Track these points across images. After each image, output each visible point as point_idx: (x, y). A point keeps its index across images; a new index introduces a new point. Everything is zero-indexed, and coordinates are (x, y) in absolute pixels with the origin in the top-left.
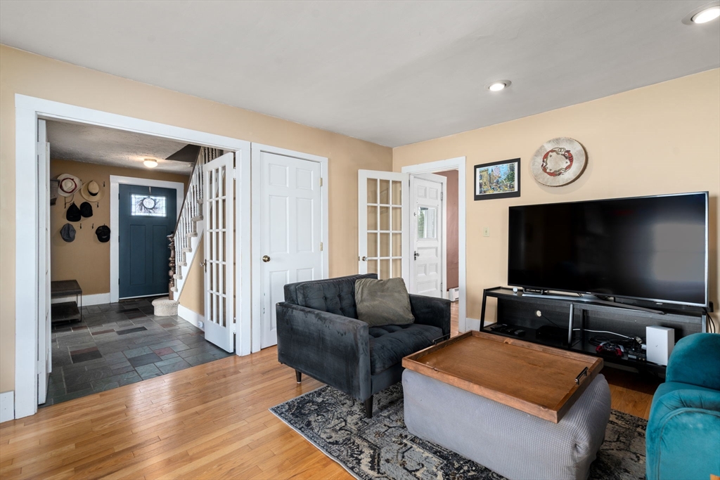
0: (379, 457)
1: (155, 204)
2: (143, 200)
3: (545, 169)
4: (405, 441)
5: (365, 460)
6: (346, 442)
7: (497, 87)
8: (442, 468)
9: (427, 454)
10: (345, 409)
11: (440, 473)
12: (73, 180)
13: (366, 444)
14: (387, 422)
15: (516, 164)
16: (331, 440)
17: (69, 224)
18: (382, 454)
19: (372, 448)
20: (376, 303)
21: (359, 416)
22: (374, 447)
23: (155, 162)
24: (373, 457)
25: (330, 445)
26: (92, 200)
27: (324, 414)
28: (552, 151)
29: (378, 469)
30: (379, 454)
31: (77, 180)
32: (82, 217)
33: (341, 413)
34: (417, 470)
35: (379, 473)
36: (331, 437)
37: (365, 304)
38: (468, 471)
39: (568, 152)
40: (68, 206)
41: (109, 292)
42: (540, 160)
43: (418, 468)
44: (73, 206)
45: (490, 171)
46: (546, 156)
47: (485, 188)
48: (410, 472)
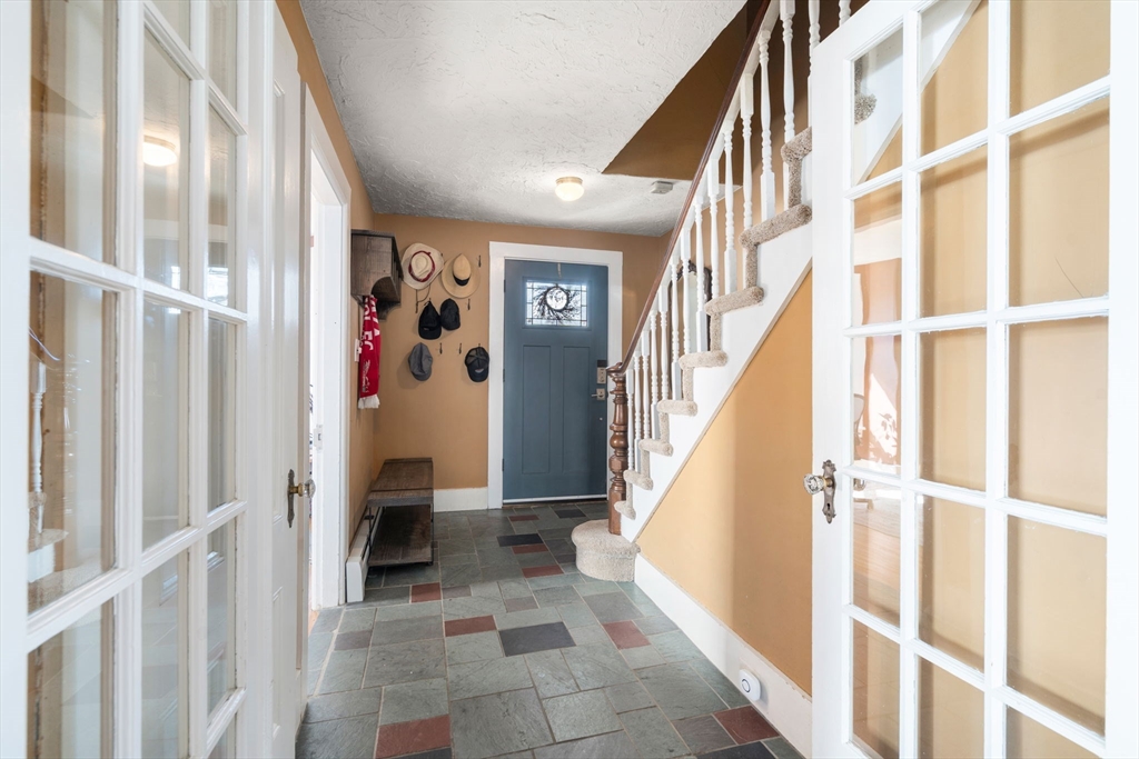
1: (568, 302)
2: (545, 294)
12: (428, 254)
17: (421, 344)
23: (577, 185)
26: (460, 294)
31: (435, 255)
32: (443, 330)
40: (421, 308)
41: (486, 485)
44: (429, 307)
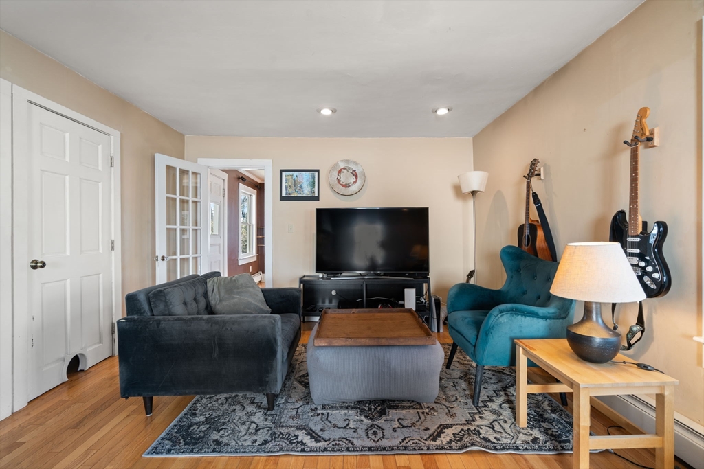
0: (314, 432)
3: (339, 182)
4: (319, 412)
5: (307, 440)
6: (274, 436)
7: (326, 112)
8: (360, 415)
9: (343, 412)
10: (239, 413)
11: (363, 418)
13: (292, 429)
14: (289, 406)
15: (316, 174)
16: (257, 444)
18: (314, 429)
19: (302, 429)
20: (235, 300)
21: (261, 413)
22: (300, 428)
24: (308, 434)
25: (263, 446)
27: (224, 427)
28: (344, 168)
29: (323, 439)
30: (311, 430)
33: (239, 419)
34: (348, 424)
35: (326, 441)
36: (256, 441)
37: (225, 303)
38: (376, 408)
39: (355, 171)
42: (335, 174)
43: (347, 422)
45: (295, 177)
46: (340, 172)
47: (290, 191)
48: (345, 428)
